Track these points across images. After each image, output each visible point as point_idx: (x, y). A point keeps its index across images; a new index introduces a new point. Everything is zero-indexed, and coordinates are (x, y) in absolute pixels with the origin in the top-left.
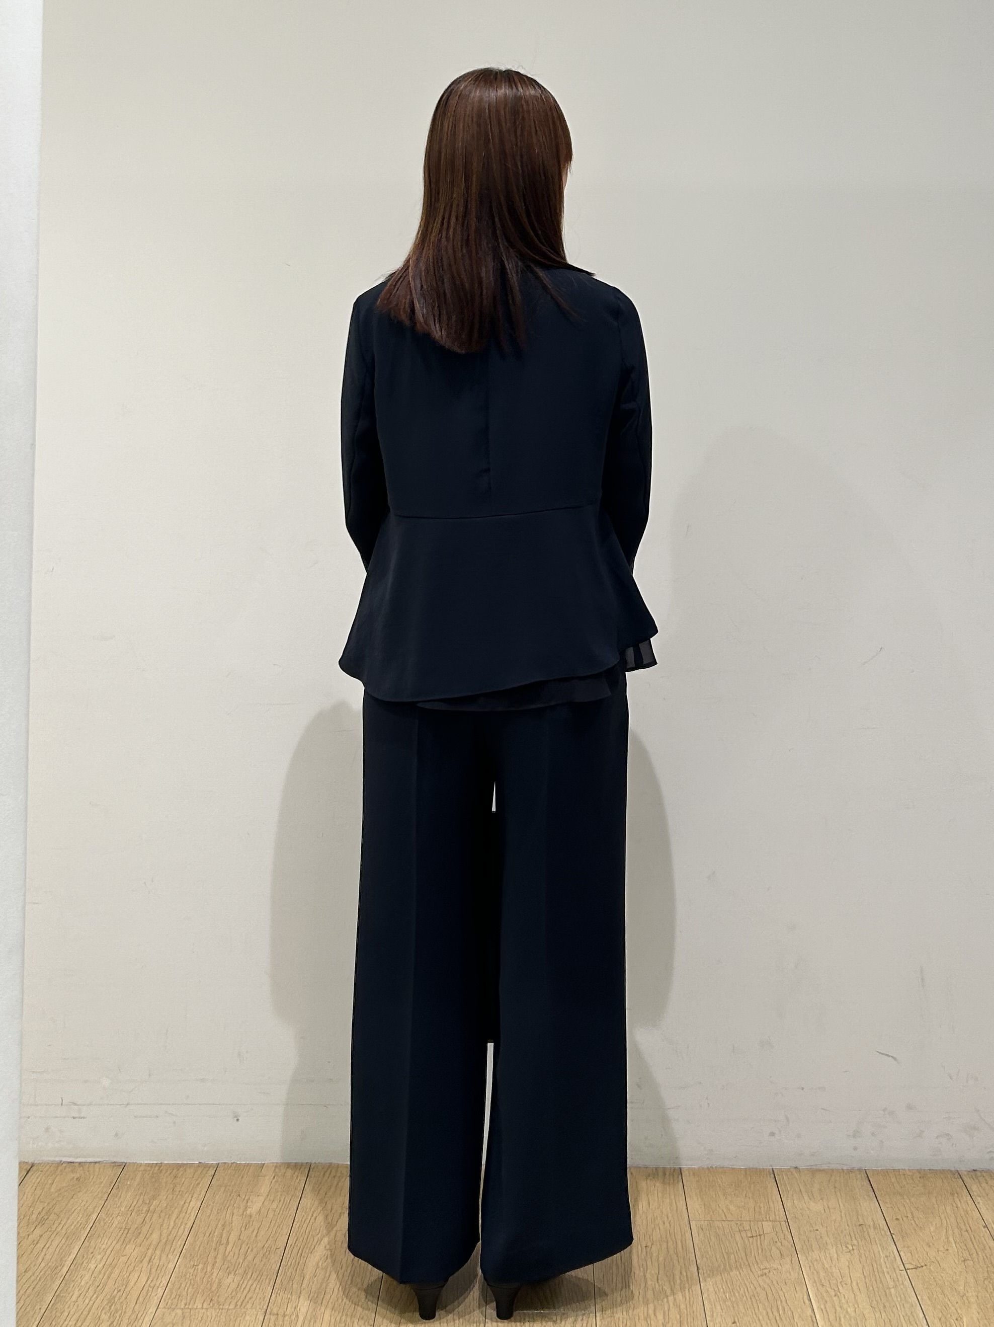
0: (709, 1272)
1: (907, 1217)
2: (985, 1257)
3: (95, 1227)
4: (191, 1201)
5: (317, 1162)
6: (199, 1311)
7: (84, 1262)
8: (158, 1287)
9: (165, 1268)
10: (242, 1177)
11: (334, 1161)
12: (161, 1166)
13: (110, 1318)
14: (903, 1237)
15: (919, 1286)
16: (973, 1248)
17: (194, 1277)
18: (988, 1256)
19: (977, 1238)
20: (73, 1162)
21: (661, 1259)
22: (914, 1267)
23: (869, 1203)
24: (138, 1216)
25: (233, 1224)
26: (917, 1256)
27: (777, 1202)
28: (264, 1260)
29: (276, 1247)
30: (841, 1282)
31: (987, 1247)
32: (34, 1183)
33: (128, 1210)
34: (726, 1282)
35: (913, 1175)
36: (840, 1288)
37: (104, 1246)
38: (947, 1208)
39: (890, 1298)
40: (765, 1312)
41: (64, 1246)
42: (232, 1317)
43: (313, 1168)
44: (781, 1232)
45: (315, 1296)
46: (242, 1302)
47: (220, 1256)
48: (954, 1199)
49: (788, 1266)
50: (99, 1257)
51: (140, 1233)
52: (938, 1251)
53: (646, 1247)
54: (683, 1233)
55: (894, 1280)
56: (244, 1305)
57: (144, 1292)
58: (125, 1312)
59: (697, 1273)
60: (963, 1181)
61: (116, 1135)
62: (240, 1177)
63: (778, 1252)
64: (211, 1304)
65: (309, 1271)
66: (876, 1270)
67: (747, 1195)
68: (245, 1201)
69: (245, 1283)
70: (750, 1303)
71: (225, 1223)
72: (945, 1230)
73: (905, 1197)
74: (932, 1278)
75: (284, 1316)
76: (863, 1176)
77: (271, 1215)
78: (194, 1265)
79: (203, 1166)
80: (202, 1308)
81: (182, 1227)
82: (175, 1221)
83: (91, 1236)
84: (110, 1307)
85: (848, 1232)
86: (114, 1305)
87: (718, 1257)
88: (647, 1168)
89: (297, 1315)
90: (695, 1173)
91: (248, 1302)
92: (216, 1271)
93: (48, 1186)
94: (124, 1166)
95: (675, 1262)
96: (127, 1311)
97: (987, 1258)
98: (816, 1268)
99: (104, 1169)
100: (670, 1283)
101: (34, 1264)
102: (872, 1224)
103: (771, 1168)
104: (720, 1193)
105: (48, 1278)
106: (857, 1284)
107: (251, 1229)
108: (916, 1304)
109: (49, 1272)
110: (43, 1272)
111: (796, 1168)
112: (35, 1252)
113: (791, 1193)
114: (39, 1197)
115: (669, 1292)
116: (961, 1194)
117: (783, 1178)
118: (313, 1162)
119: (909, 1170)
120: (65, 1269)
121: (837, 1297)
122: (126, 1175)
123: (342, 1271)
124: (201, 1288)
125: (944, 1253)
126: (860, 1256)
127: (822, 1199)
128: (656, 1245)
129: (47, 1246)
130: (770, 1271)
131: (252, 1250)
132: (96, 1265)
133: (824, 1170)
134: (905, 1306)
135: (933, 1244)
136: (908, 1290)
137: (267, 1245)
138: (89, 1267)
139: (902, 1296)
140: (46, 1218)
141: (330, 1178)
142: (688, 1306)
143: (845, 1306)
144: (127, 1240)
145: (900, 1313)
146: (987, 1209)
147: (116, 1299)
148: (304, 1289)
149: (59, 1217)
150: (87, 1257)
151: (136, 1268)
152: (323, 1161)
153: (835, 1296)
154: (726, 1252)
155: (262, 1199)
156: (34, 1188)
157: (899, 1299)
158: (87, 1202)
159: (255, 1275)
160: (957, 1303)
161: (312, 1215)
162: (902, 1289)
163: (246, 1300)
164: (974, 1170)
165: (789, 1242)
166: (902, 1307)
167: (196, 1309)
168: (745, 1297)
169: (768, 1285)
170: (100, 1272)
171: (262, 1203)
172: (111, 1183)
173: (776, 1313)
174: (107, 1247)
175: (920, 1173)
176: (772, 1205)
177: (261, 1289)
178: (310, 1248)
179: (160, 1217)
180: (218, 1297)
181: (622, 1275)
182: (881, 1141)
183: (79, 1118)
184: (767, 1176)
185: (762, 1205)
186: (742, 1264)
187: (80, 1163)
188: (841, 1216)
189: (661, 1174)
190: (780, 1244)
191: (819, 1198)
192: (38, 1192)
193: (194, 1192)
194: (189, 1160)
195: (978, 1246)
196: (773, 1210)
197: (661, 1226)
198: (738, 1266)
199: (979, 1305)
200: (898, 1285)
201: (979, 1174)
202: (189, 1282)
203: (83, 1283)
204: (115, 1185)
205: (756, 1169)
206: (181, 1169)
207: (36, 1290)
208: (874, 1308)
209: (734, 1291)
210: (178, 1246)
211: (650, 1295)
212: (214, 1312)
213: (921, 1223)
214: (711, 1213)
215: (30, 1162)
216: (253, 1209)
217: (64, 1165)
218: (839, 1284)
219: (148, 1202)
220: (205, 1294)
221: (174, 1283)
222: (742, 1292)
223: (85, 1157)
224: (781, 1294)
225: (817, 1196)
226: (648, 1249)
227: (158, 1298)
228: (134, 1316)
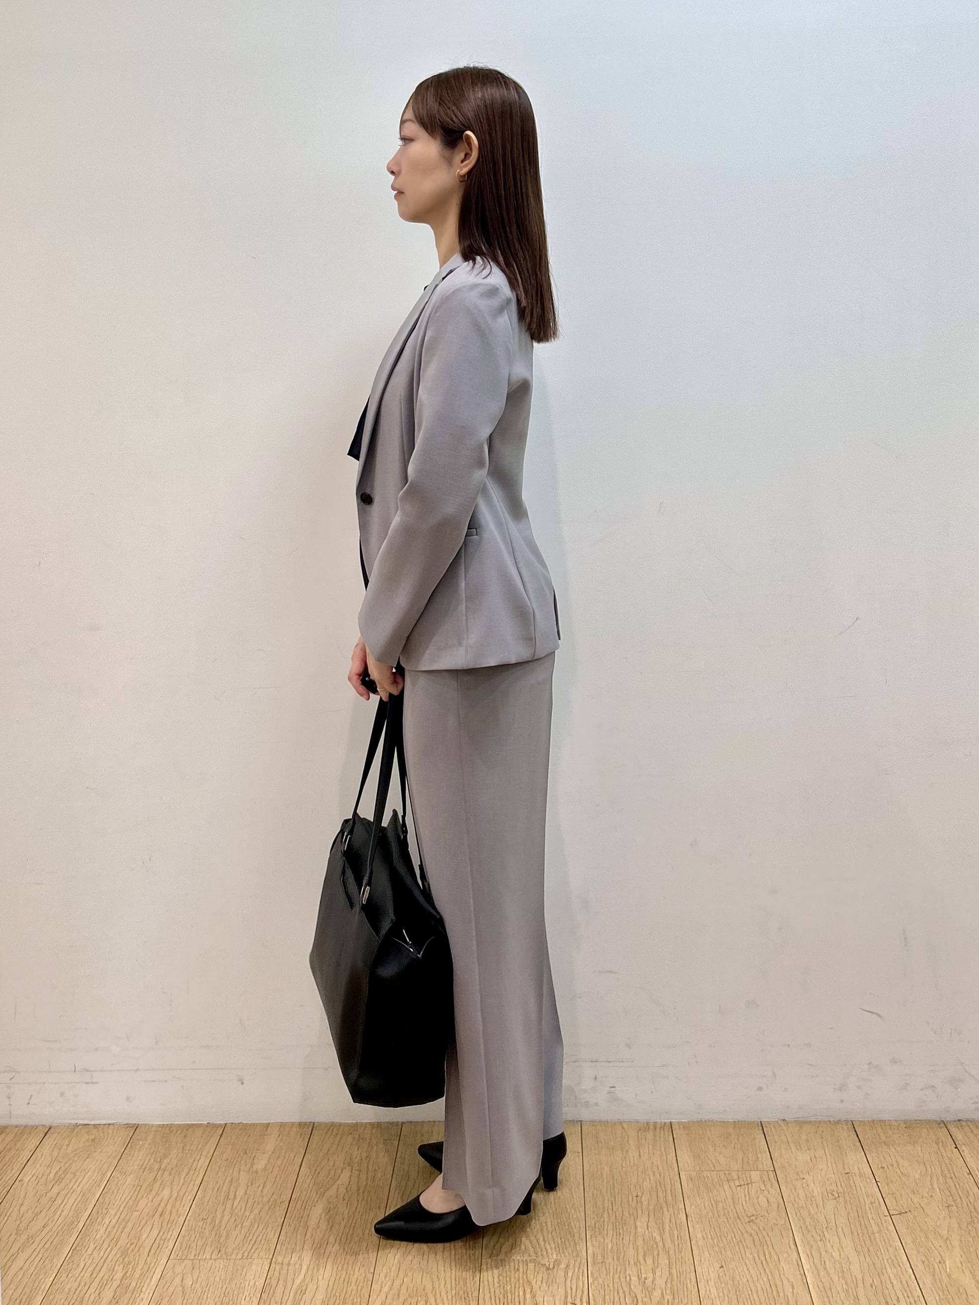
0: (697, 1220)
1: (892, 1165)
2: (969, 1203)
3: (110, 1183)
4: (200, 1158)
5: (320, 1121)
6: (208, 1262)
7: (100, 1218)
8: (169, 1239)
9: (175, 1222)
10: (249, 1136)
11: (336, 1120)
12: (171, 1128)
13: (123, 1269)
14: (888, 1184)
15: (903, 1231)
16: (956, 1194)
17: (203, 1230)
18: (972, 1201)
19: (961, 1184)
20: (88, 1125)
21: (651, 1208)
22: (899, 1212)
23: (855, 1152)
24: (150, 1173)
25: (241, 1179)
26: (901, 1202)
27: (765, 1152)
28: (269, 1213)
29: (281, 1201)
30: (826, 1228)
31: (971, 1194)
32: (52, 1144)
33: (140, 1169)
34: (714, 1229)
35: (899, 1126)
36: (826, 1233)
37: (117, 1202)
38: (932, 1156)
39: (874, 1242)
40: (751, 1257)
41: (80, 1203)
42: (239, 1267)
43: (316, 1127)
44: (768, 1179)
45: (319, 1245)
46: (249, 1253)
47: (228, 1210)
48: (939, 1149)
49: (775, 1213)
50: (113, 1213)
51: (151, 1190)
52: (922, 1197)
53: (637, 1196)
54: (673, 1182)
55: (878, 1226)
56: (250, 1255)
57: (156, 1245)
58: (137, 1264)
59: (686, 1221)
60: (948, 1130)
61: (128, 1098)
62: (247, 1136)
63: (766, 1199)
64: (219, 1255)
65: (313, 1222)
66: (860, 1215)
67: (736, 1146)
68: (252, 1158)
69: (251, 1236)
70: (737, 1248)
71: (232, 1179)
72: (929, 1177)
73: (891, 1147)
74: (916, 1223)
75: (289, 1264)
76: (849, 1126)
77: (276, 1170)
78: (203, 1219)
79: (211, 1127)
80: (211, 1259)
81: (192, 1183)
82: (184, 1179)
83: (106, 1192)
84: (124, 1260)
85: (834, 1179)
86: (126, 1259)
87: (706, 1205)
88: (637, 1122)
89: (301, 1265)
90: (686, 1126)
91: (254, 1252)
92: (224, 1224)
93: (65, 1147)
94: (136, 1127)
95: (666, 1212)
96: (140, 1262)
97: (970, 1202)
98: (802, 1214)
99: (118, 1130)
100: (659, 1229)
101: (51, 1220)
102: (857, 1171)
103: (759, 1120)
104: (709, 1146)
105: (65, 1233)
106: (842, 1228)
107: (257, 1186)
108: (899, 1248)
109: (65, 1227)
110: (59, 1228)
111: (784, 1120)
112: (53, 1209)
113: (778, 1143)
114: (56, 1158)
115: (658, 1238)
116: (946, 1143)
117: (772, 1131)
118: (316, 1121)
119: (895, 1121)
120: (81, 1224)
121: (822, 1242)
122: (138, 1135)
123: (345, 1223)
124: (210, 1239)
125: (928, 1199)
126: (846, 1202)
127: (809, 1149)
128: (647, 1194)
129: (64, 1204)
130: (756, 1218)
131: (258, 1203)
132: (110, 1220)
133: (811, 1122)
134: (889, 1248)
135: (918, 1191)
136: (892, 1234)
137: (272, 1200)
138: (103, 1222)
139: (886, 1240)
140: (63, 1176)
141: (332, 1137)
142: (677, 1251)
143: (830, 1250)
144: (139, 1196)
145: (884, 1256)
146: (972, 1157)
147: (129, 1252)
148: (307, 1240)
149: (75, 1176)
150: (102, 1213)
151: (148, 1223)
152: (323, 1121)
153: (821, 1241)
154: (714, 1201)
155: (267, 1156)
156: (52, 1149)
157: (883, 1243)
158: (101, 1161)
159: (260, 1228)
160: (940, 1246)
161: (315, 1171)
162: (886, 1234)
163: (253, 1251)
164: (959, 1120)
165: (774, 1189)
166: (886, 1251)
167: (205, 1260)
168: (732, 1244)
169: (754, 1230)
170: (114, 1227)
171: (268, 1159)
172: (124, 1143)
173: (762, 1258)
174: (121, 1202)
175: (905, 1123)
176: (760, 1156)
177: (267, 1240)
178: (313, 1201)
179: (170, 1174)
180: (226, 1248)
181: (613, 1223)
182: (868, 1095)
183: (92, 1083)
184: (755, 1129)
185: (750, 1155)
186: (730, 1211)
187: (95, 1125)
188: (828, 1167)
189: (651, 1127)
190: (766, 1192)
191: (806, 1148)
192: (55, 1153)
193: (203, 1151)
194: (199, 1120)
195: (962, 1193)
196: (760, 1159)
197: (651, 1178)
198: (726, 1212)
199: (960, 1248)
200: (882, 1229)
201: (964, 1123)
202: (198, 1235)
203: (97, 1237)
204: (129, 1144)
205: (745, 1121)
206: (190, 1130)
207: (54, 1243)
208: (859, 1252)
209: (722, 1237)
210: (188, 1200)
211: (640, 1242)
212: (222, 1262)
213: (906, 1171)
214: (701, 1163)
215: (48, 1124)
216: (259, 1166)
217: (81, 1127)
218: (825, 1230)
219: (159, 1160)
220: (213, 1247)
221: (185, 1235)
222: (729, 1238)
223: (100, 1119)
224: (767, 1238)
225: (804, 1146)
226: (639, 1198)
227: (169, 1250)
228: (146, 1268)
